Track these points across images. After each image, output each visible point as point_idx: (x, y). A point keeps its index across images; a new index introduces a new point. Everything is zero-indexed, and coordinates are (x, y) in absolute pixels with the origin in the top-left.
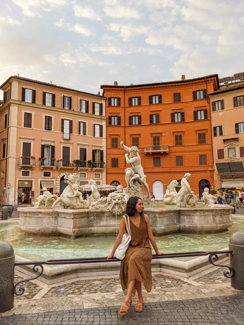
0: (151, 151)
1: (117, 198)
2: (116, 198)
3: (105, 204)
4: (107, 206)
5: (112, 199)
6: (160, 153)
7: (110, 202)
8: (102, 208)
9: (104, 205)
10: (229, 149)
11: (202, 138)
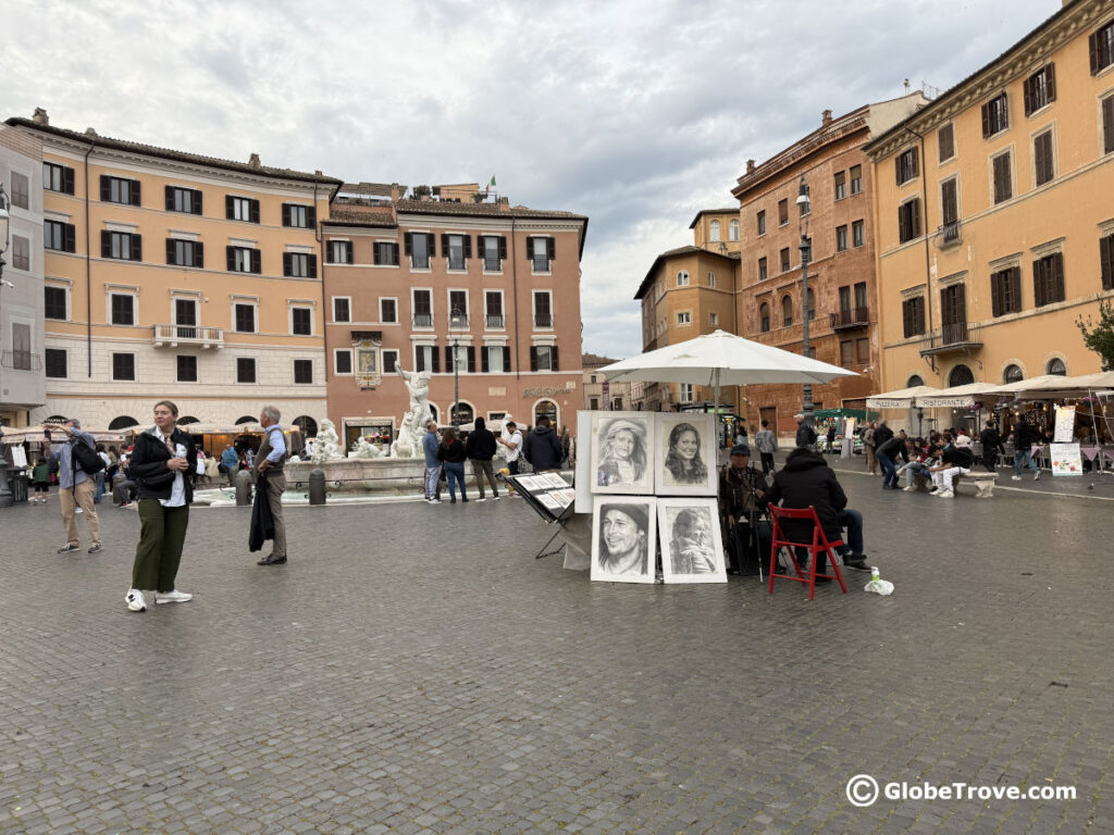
0: (175, 340)
6: (199, 346)
10: (361, 352)
11: (302, 322)
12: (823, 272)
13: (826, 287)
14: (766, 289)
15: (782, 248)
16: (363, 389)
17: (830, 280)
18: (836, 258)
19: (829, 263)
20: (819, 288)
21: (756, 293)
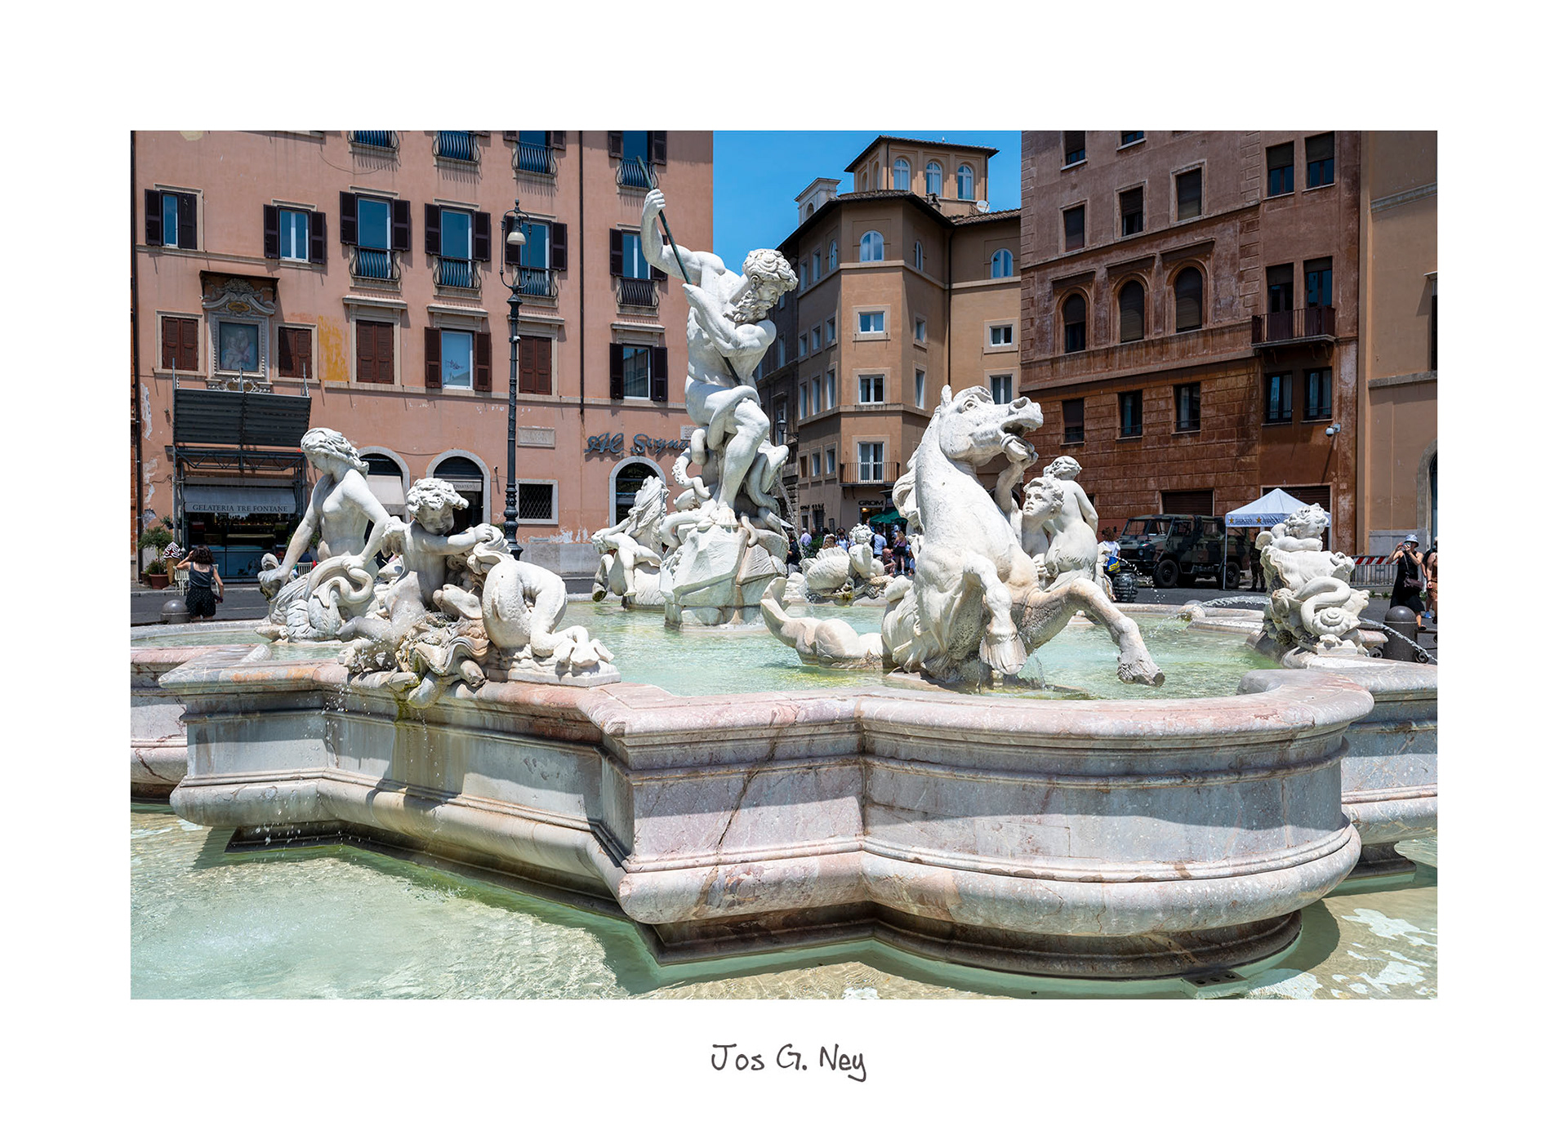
10: (223, 325)
12: (1227, 238)
13: (1234, 265)
14: (1078, 268)
15: (1126, 186)
17: (1245, 251)
18: (1264, 208)
19: (1247, 216)
20: (1217, 268)
21: (1052, 276)
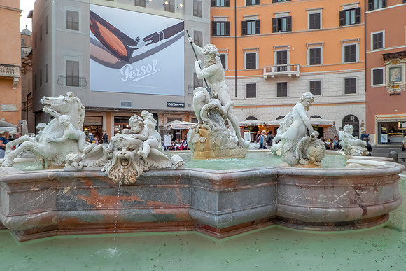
0: (274, 73)
1: (124, 146)
2: (121, 145)
3: (99, 160)
4: (103, 164)
5: (115, 149)
6: (287, 76)
7: (110, 155)
8: (91, 169)
9: (97, 162)
11: (350, 53)
16: (391, 95)
